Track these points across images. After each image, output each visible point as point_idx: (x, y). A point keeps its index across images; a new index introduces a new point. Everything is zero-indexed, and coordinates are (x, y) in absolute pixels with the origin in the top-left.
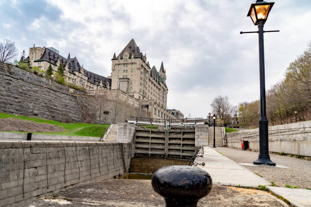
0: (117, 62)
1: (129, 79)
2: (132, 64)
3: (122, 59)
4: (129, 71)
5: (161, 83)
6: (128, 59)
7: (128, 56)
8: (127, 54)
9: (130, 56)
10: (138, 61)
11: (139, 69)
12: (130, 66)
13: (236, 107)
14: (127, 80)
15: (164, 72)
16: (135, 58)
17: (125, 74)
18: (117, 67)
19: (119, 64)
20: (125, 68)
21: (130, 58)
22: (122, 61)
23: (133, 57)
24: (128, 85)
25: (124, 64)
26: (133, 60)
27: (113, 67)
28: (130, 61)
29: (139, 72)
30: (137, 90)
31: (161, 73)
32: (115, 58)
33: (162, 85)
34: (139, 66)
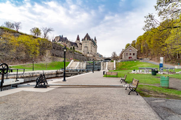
0: (83, 41)
1: (87, 47)
4: (87, 44)
8: (86, 39)
9: (88, 39)
10: (90, 41)
15: (96, 40)
18: (83, 43)
22: (85, 41)
24: (87, 49)
26: (88, 41)
28: (87, 41)
30: (90, 50)
31: (95, 41)
32: (82, 40)
33: (96, 46)
34: (90, 43)
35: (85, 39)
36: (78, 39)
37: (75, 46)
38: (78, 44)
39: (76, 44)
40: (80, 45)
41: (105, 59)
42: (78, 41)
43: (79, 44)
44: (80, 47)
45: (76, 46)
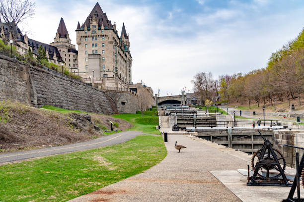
0: (83, 33)
1: (100, 55)
2: (103, 36)
3: (89, 30)
4: (100, 45)
5: (127, 54)
6: (97, 31)
7: (97, 27)
9: (100, 26)
10: (110, 33)
11: (111, 43)
12: (99, 39)
13: (217, 81)
14: (98, 56)
15: (127, 37)
16: (105, 29)
17: (94, 49)
18: (83, 39)
19: (86, 37)
20: (94, 42)
21: (99, 29)
22: (89, 33)
23: (103, 28)
24: (100, 62)
25: (93, 37)
27: (79, 40)
28: (99, 33)
29: (111, 46)
30: (111, 68)
31: (123, 39)
32: (79, 29)
33: (128, 56)
34: (111, 40)
35: (88, 27)
36: (62, 32)
37: (52, 56)
38: (63, 52)
39: (53, 50)
40: (72, 54)
41: (160, 101)
42: (64, 40)
43: (66, 50)
44: (71, 62)
45: (55, 58)
